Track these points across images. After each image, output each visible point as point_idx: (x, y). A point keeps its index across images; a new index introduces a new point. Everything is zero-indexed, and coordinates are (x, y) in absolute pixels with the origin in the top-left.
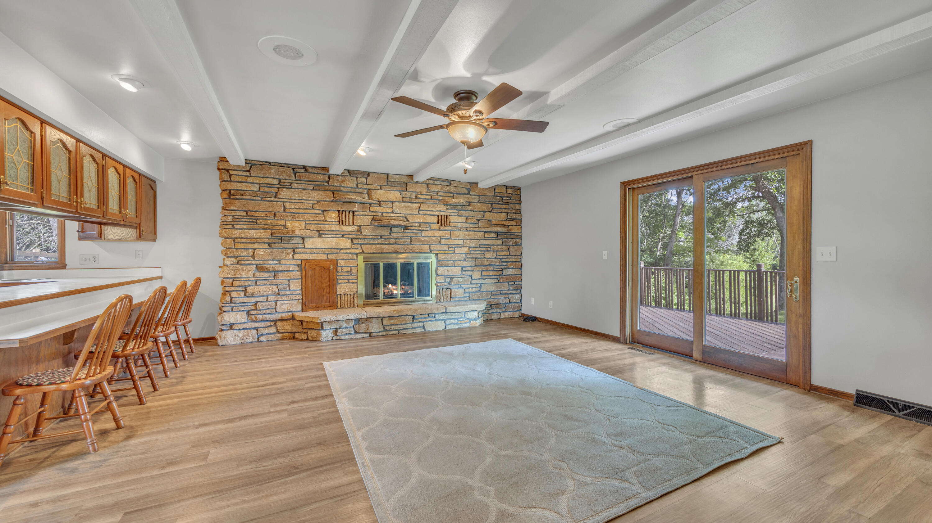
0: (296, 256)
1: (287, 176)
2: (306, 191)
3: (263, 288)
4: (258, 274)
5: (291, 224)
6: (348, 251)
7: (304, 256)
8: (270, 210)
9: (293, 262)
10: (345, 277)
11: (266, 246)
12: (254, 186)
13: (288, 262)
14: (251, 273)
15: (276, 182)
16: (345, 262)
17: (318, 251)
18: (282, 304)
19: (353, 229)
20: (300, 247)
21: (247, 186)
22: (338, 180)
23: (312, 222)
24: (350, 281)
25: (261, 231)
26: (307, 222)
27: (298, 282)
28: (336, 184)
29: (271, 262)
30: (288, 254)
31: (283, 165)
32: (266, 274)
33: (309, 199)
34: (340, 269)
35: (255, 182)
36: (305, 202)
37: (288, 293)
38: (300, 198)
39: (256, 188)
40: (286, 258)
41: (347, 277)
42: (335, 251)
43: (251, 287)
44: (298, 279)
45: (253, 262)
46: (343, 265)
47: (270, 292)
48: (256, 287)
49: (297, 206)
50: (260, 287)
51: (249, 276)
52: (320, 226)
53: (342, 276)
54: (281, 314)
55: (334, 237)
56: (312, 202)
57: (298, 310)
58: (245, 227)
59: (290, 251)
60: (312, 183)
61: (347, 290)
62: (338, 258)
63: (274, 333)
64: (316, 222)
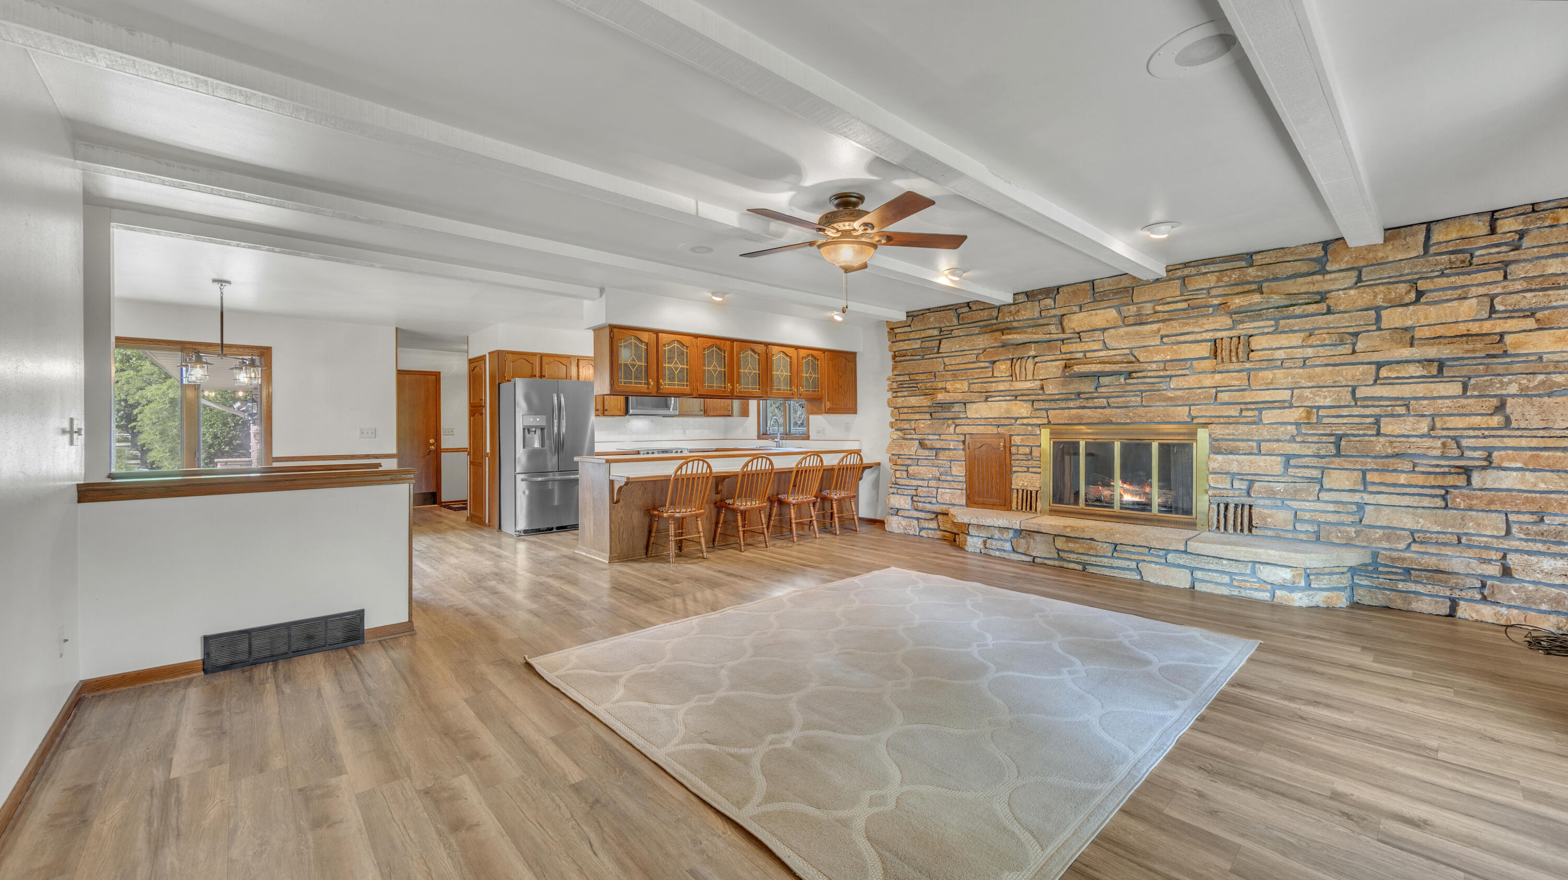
0: (959, 430)
1: (948, 321)
2: (968, 338)
3: (922, 470)
4: (921, 451)
5: (952, 385)
6: (1025, 421)
7: (966, 429)
8: (930, 369)
9: (955, 437)
10: (1022, 463)
11: (928, 416)
12: (916, 343)
13: (948, 437)
14: (914, 449)
15: (936, 332)
16: (1022, 439)
17: (983, 422)
18: (944, 493)
19: (1033, 385)
20: (962, 416)
21: (908, 344)
22: (1010, 312)
23: (976, 381)
24: (1031, 470)
25: (922, 397)
26: (970, 381)
27: (961, 466)
28: (1007, 319)
29: (931, 437)
30: (949, 426)
31: (942, 309)
32: (927, 452)
33: (973, 348)
34: (1014, 450)
35: (917, 337)
36: (968, 352)
37: (949, 478)
38: (962, 349)
39: (917, 345)
40: (946, 432)
41: (1026, 462)
42: (1007, 422)
43: (912, 467)
44: (960, 461)
45: (914, 437)
46: (1019, 444)
47: (930, 476)
48: (917, 467)
49: (959, 360)
50: (920, 468)
51: (911, 453)
52: (985, 385)
53: (1018, 460)
54: (942, 506)
55: (1005, 401)
56: (976, 352)
57: (961, 504)
58: (906, 394)
59: (950, 422)
60: (976, 324)
61: (1026, 484)
62: (1012, 433)
63: (935, 530)
64: (980, 380)
